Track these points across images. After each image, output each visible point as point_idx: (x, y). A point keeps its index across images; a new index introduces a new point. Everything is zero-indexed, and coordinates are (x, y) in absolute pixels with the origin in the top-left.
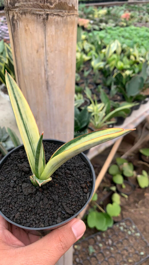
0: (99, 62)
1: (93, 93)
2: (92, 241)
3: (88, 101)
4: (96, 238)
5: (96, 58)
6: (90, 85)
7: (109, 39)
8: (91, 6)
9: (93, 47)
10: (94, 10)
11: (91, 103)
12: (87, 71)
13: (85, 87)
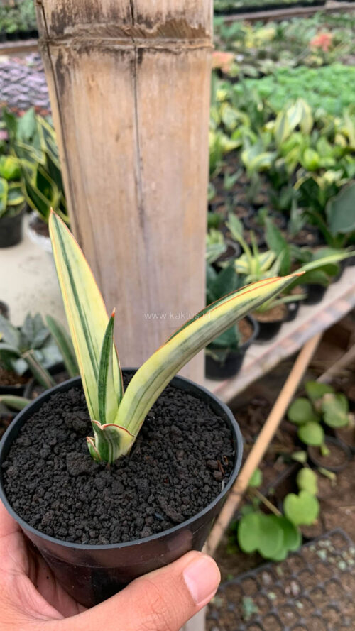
0: (259, 152)
1: (246, 228)
2: (250, 585)
3: (235, 246)
4: (261, 578)
5: (252, 143)
6: (240, 209)
7: (284, 96)
8: (238, 21)
9: (246, 118)
10: (244, 29)
11: (242, 251)
12: (231, 175)
13: (227, 214)
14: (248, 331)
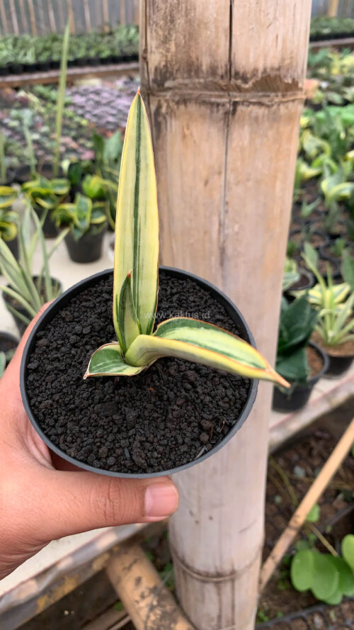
0: (339, 182)
1: (322, 258)
2: (300, 626)
3: (309, 275)
4: (313, 621)
5: (332, 172)
6: (316, 237)
8: (325, 47)
9: (327, 147)
10: (330, 56)
11: (316, 282)
12: (309, 203)
13: (302, 242)
14: (317, 364)
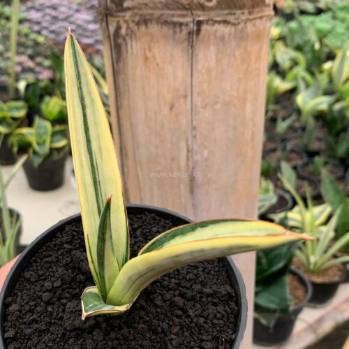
0: (316, 96)
1: (300, 177)
3: (287, 196)
5: (307, 86)
6: (293, 156)
7: (344, 34)
9: (301, 58)
11: (295, 203)
12: (284, 119)
13: (279, 160)
14: (300, 293)
